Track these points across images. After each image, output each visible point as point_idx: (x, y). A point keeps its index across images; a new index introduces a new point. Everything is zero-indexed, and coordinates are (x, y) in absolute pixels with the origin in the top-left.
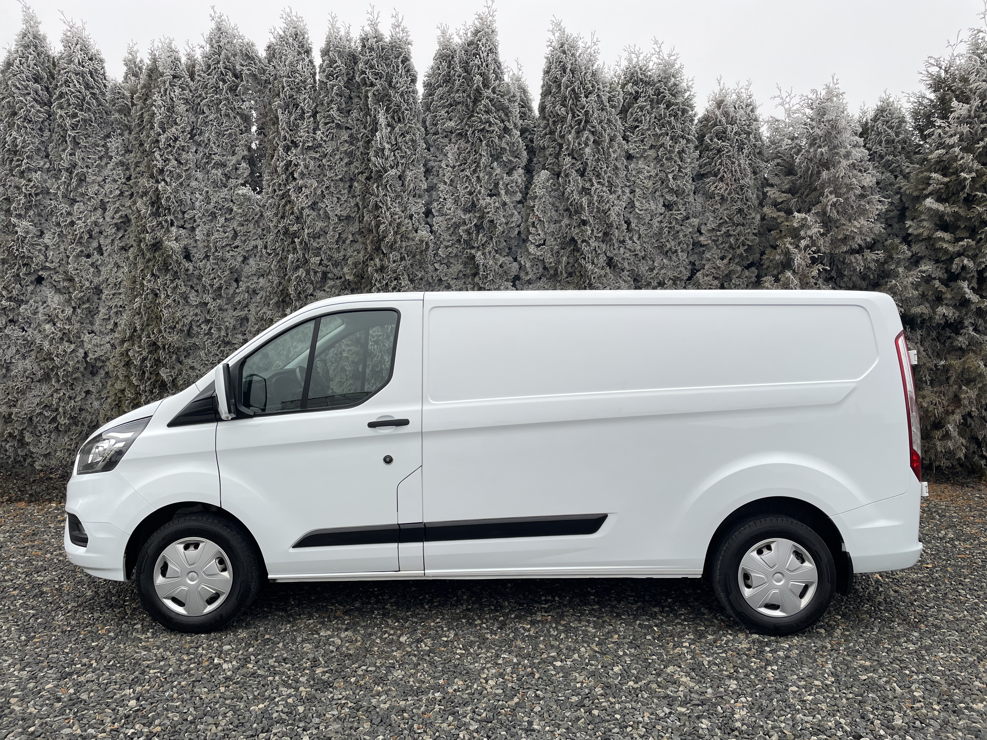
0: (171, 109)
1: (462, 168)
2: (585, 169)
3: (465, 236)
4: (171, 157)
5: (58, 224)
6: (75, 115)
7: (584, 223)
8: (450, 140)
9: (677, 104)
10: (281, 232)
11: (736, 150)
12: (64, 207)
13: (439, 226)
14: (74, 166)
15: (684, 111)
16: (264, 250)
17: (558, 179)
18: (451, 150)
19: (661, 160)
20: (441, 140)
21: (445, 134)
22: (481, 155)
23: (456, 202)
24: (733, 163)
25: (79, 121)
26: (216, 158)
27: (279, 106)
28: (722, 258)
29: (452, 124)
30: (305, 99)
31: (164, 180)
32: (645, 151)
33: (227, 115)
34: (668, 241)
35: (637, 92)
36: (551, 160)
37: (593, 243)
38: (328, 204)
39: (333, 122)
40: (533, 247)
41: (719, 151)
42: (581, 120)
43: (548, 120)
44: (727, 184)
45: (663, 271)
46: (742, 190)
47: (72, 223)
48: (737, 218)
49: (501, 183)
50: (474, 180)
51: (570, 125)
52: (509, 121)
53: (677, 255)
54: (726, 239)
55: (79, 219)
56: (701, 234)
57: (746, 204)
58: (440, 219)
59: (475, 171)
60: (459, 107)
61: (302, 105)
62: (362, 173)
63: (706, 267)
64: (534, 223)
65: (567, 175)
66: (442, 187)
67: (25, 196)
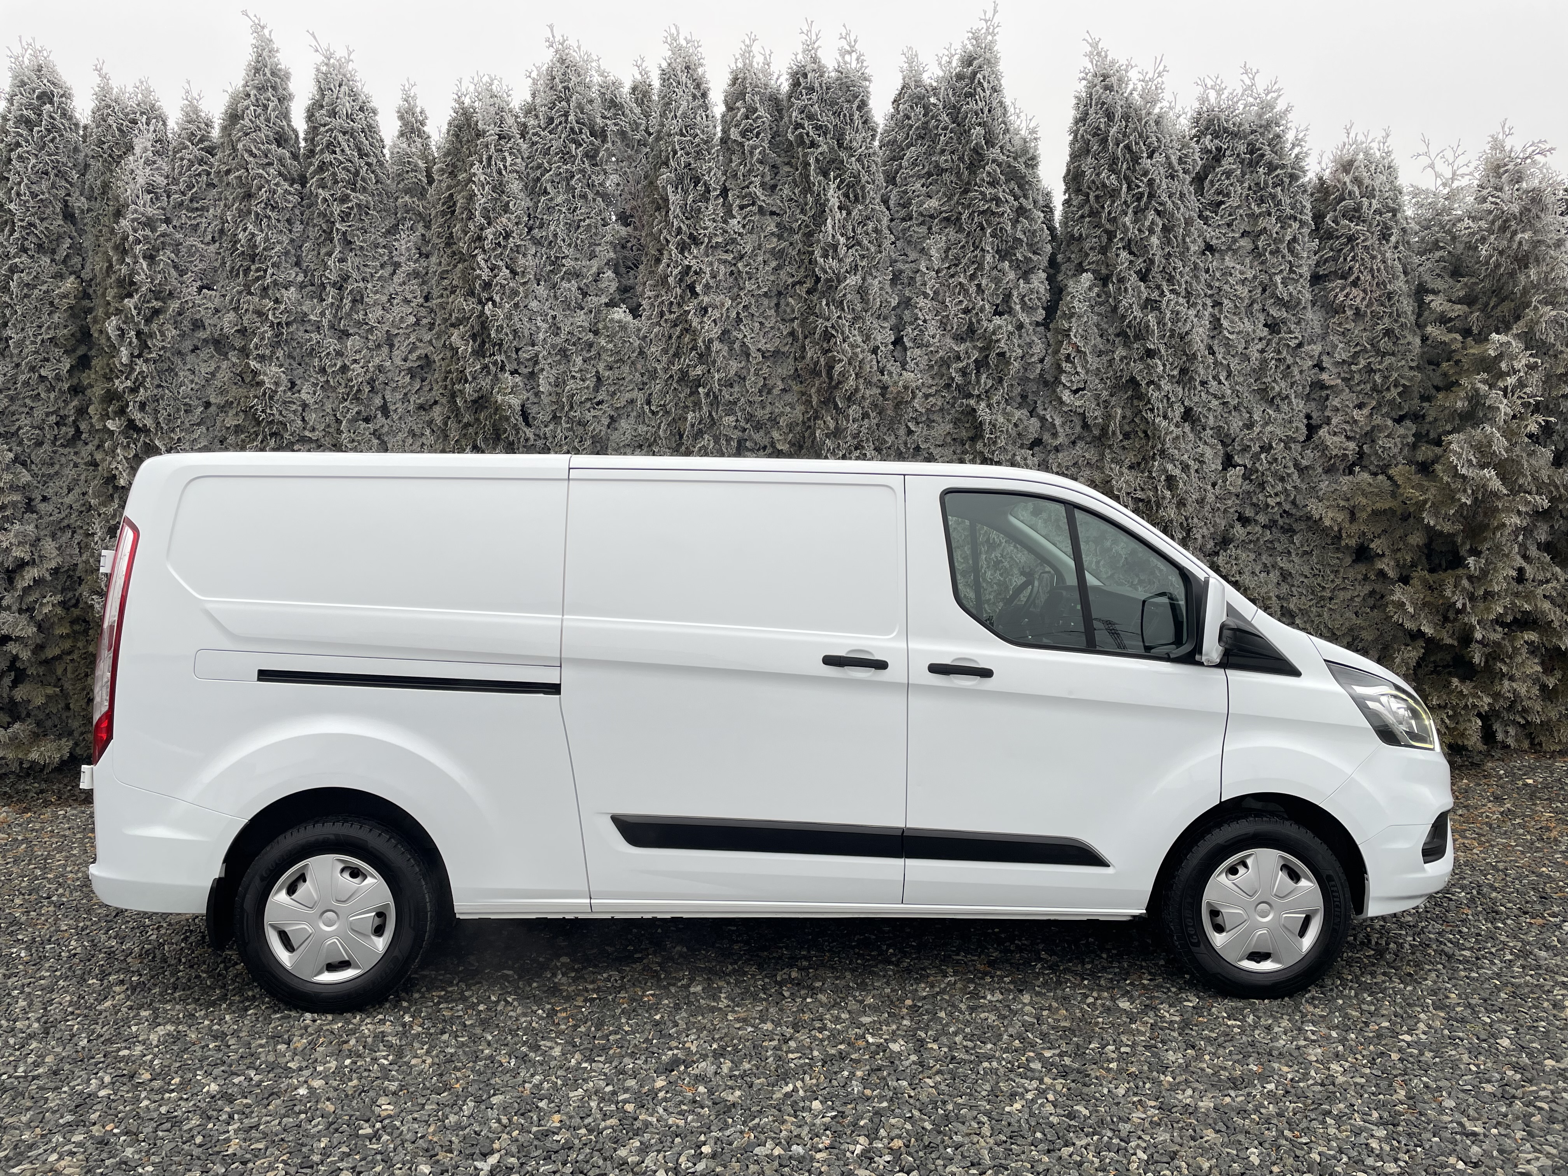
0: (499, 188)
1: (952, 271)
2: (1148, 270)
3: (959, 379)
4: (501, 263)
5: (323, 371)
6: (345, 199)
7: (1150, 354)
8: (930, 228)
9: (1283, 166)
10: (676, 378)
11: (1375, 237)
12: (331, 343)
13: (917, 364)
14: (346, 278)
15: (1293, 177)
16: (646, 407)
17: (1105, 285)
18: (935, 246)
19: (1260, 255)
20: (916, 229)
21: (921, 219)
22: (983, 250)
23: (943, 325)
24: (1373, 257)
25: (351, 208)
26: (568, 263)
27: (669, 181)
28: (1360, 406)
29: (933, 203)
30: (710, 169)
31: (490, 299)
32: (1234, 240)
33: (584, 196)
34: (1275, 381)
35: (1219, 149)
36: (1093, 257)
37: (1166, 385)
38: (747, 333)
39: (753, 204)
40: (1067, 393)
41: (1351, 239)
42: (1142, 194)
43: (1087, 195)
44: (1365, 291)
45: (1269, 428)
46: (1390, 299)
47: (344, 369)
48: (1384, 344)
49: (1015, 294)
50: (973, 289)
51: (1125, 202)
52: (1025, 197)
53: (1290, 403)
54: (1365, 377)
55: (355, 361)
56: (1322, 369)
57: (1396, 321)
58: (918, 352)
59: (973, 277)
60: (946, 176)
61: (706, 178)
62: (800, 283)
63: (1334, 421)
64: (1069, 355)
65: (1121, 280)
66: (921, 302)
67: (272, 326)
